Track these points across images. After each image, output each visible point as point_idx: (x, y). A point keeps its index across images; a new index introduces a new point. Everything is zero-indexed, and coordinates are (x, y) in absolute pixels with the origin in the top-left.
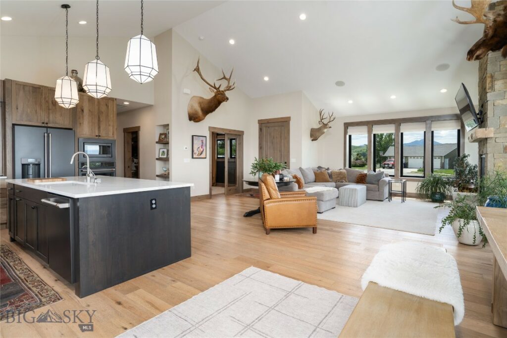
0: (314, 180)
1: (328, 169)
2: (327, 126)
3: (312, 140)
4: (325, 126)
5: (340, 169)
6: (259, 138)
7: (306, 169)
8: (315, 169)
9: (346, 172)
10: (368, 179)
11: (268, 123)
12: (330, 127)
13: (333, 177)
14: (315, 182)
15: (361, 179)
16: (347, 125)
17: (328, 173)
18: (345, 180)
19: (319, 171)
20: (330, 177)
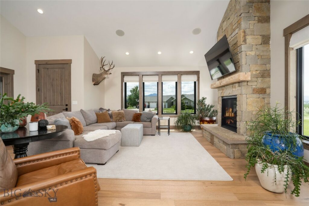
0: (96, 121)
1: (109, 110)
2: (108, 72)
3: (94, 85)
4: (106, 72)
5: (119, 110)
6: (36, 79)
7: (89, 111)
8: (96, 111)
9: (124, 112)
10: (142, 118)
11: (47, 64)
12: (111, 73)
13: (113, 117)
14: (97, 122)
15: (137, 118)
16: (124, 75)
17: (109, 114)
18: (123, 119)
19: (101, 112)
20: (110, 117)
